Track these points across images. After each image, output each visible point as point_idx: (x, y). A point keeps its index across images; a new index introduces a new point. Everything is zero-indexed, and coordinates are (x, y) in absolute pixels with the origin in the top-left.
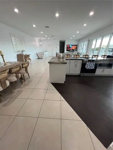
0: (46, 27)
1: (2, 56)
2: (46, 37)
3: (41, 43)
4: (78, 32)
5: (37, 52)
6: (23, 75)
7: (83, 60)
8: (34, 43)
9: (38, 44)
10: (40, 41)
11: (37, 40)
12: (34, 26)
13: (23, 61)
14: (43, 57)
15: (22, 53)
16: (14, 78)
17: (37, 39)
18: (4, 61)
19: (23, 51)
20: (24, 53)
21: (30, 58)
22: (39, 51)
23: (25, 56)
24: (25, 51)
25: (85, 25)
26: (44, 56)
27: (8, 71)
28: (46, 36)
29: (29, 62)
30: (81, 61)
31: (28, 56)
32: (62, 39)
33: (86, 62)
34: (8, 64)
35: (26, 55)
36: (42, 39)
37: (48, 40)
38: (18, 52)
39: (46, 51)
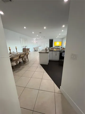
0: (39, 33)
1: (16, 49)
2: (40, 38)
6: (25, 59)
7: (60, 51)
8: (33, 41)
9: (35, 42)
10: (37, 40)
12: (33, 33)
13: (26, 52)
14: (38, 50)
16: (21, 60)
17: (35, 39)
18: (17, 52)
19: (26, 46)
20: (27, 48)
21: (30, 50)
22: (35, 46)
23: (27, 49)
25: (63, 31)
27: (19, 56)
29: (29, 53)
30: (59, 52)
32: (51, 38)
33: (62, 52)
34: (18, 53)
36: (38, 38)
37: (42, 39)
38: (23, 47)
39: (40, 46)
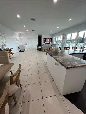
2: (27, 32)
3: (22, 37)
4: (58, 27)
5: (18, 45)
8: (14, 37)
9: (18, 37)
10: (20, 35)
11: (17, 35)
15: (3, 47)
17: (17, 33)
20: (6, 48)
21: (13, 52)
22: (20, 44)
24: (6, 45)
25: (70, 20)
26: (25, 48)
28: (27, 30)
29: (12, 56)
31: (11, 50)
35: (8, 49)
36: (22, 33)
39: (27, 44)
